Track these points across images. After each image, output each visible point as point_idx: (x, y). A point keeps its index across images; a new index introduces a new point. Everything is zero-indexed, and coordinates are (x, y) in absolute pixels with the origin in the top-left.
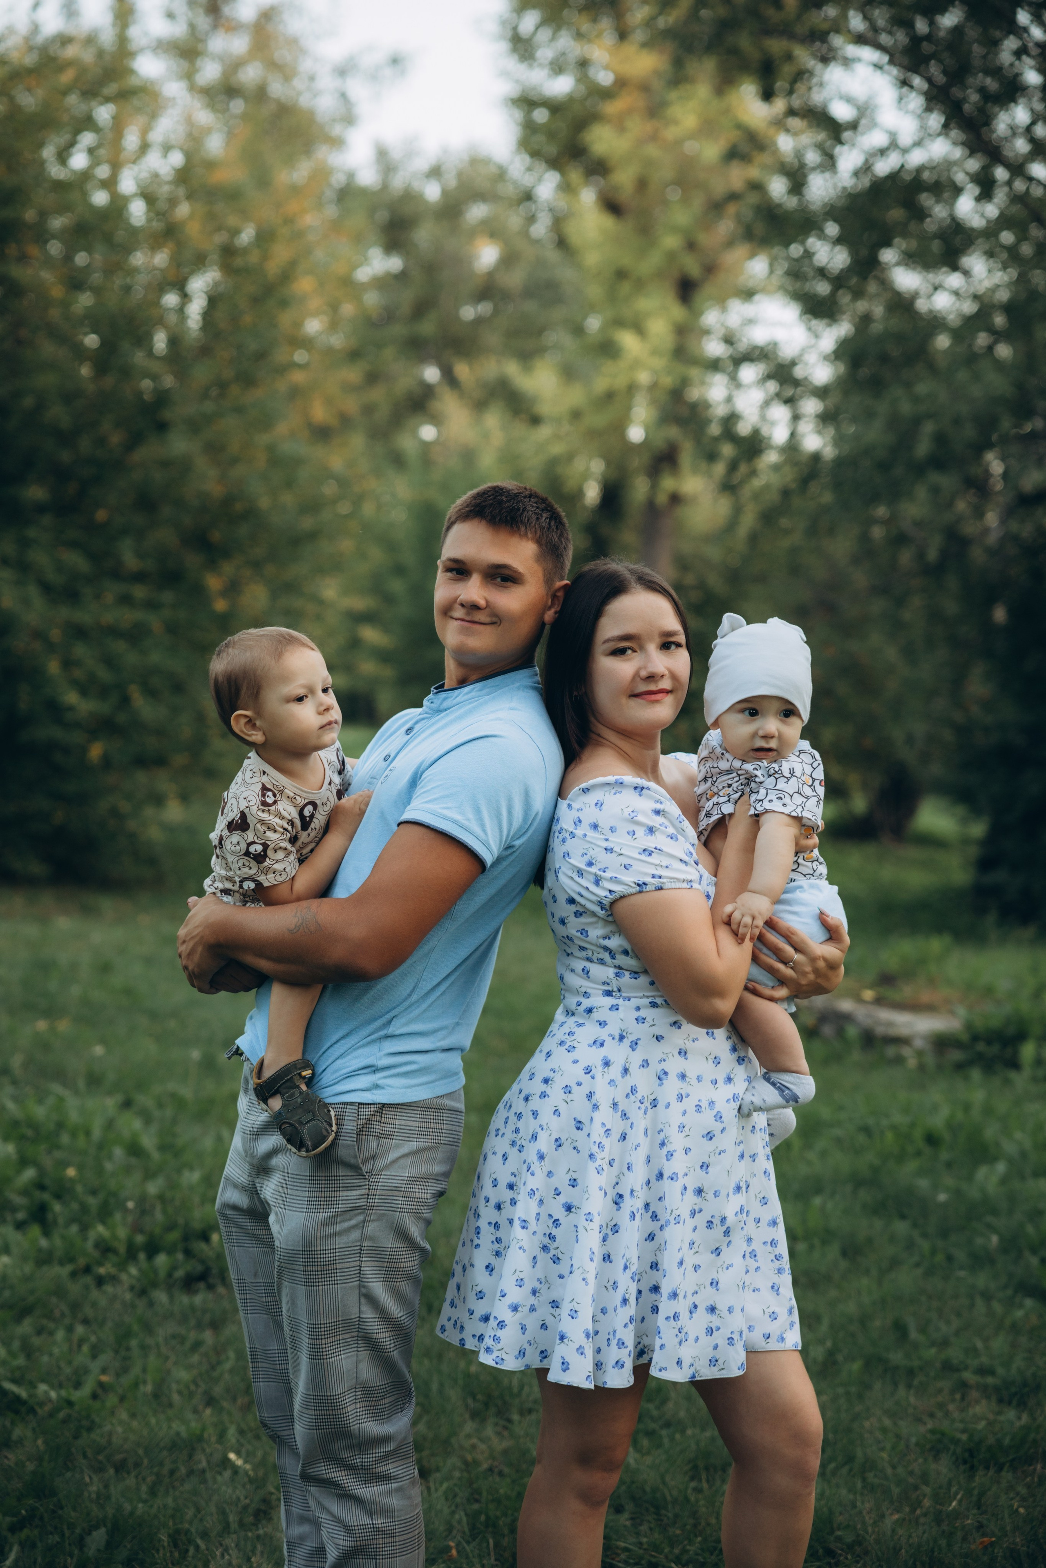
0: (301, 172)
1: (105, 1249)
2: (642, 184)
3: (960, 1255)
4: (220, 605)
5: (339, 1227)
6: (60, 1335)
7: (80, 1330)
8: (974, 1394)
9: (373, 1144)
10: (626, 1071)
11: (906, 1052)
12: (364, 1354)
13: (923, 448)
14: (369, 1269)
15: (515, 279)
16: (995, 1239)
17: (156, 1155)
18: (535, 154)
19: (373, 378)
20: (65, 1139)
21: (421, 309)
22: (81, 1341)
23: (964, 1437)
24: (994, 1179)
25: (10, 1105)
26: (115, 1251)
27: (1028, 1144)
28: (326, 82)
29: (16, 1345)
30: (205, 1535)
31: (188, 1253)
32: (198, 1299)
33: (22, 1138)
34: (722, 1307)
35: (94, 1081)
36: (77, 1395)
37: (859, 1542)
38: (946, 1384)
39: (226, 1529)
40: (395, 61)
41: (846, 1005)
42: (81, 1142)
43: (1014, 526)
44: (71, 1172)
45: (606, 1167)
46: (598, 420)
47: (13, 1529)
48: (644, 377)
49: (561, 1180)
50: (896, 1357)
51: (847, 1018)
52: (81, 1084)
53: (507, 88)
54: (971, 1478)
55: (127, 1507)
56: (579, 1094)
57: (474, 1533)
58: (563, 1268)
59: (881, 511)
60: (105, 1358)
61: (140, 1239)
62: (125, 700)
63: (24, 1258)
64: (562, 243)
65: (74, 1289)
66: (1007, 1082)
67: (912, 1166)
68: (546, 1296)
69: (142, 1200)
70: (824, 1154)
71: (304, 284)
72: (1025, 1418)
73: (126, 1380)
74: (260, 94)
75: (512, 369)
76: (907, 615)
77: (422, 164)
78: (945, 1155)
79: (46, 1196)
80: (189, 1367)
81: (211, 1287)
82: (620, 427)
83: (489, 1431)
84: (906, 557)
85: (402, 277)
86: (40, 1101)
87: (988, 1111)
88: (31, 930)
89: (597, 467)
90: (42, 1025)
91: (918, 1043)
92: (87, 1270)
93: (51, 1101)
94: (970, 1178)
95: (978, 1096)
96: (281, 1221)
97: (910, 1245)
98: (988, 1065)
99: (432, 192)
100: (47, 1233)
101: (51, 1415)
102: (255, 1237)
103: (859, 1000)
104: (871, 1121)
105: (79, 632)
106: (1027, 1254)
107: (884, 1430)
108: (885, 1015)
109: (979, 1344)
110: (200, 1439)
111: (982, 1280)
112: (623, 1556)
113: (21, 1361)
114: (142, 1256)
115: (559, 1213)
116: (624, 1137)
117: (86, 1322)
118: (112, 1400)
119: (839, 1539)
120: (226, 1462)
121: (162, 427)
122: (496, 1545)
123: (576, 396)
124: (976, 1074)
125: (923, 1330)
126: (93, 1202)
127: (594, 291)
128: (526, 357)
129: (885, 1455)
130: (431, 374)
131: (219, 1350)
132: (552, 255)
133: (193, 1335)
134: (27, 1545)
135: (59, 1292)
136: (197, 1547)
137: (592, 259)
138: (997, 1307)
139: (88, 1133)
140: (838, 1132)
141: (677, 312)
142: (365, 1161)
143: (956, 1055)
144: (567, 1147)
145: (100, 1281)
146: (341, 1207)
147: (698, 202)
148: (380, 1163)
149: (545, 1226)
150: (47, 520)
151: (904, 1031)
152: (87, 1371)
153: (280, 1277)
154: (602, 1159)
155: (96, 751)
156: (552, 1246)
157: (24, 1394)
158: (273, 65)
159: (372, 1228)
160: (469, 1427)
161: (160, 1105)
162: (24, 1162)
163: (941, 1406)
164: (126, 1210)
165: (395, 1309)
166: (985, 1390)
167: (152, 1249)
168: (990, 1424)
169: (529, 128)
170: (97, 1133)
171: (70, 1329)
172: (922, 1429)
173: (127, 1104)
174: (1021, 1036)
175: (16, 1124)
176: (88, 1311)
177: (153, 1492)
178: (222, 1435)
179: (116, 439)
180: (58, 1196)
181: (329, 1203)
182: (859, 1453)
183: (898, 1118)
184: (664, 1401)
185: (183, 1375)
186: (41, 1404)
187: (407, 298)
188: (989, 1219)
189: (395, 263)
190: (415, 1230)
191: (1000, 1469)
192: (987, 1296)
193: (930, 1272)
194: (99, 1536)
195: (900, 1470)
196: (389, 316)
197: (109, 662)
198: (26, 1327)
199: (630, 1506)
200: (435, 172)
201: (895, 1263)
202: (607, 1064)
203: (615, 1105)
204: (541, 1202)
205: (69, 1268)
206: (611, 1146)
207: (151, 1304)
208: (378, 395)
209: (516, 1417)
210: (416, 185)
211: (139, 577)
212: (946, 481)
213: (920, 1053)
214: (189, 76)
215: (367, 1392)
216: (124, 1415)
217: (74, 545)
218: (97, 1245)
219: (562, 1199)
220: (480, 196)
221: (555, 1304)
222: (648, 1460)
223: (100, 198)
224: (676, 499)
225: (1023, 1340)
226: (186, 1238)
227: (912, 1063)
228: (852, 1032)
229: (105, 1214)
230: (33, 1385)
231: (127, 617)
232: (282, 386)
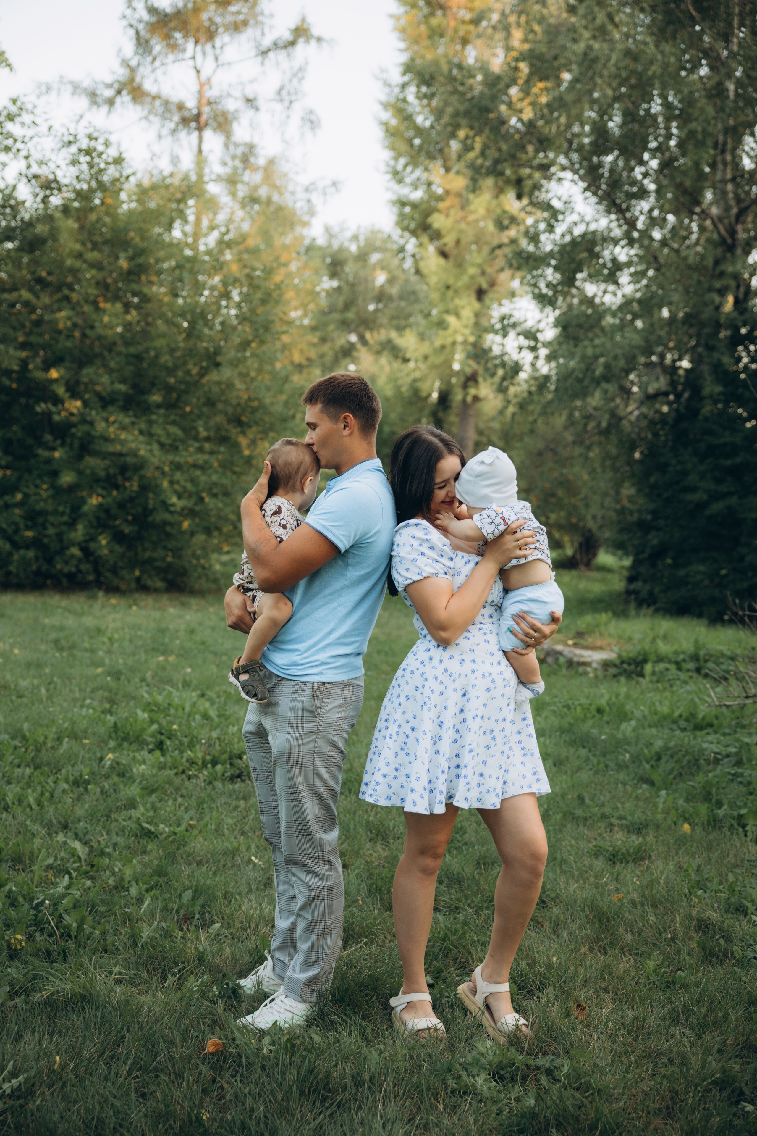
0: (288, 240)
1: (192, 763)
2: (458, 242)
3: (612, 764)
4: (247, 452)
5: (304, 741)
6: (170, 802)
7: (180, 800)
8: (616, 829)
9: (320, 701)
10: (441, 661)
11: (588, 669)
12: (316, 802)
13: (599, 371)
14: (318, 761)
15: (394, 291)
16: (627, 755)
17: (216, 719)
18: (405, 229)
19: (323, 340)
20: (172, 711)
21: (347, 306)
22: (180, 805)
23: (611, 849)
24: (630, 729)
25: (146, 695)
26: (196, 764)
27: (646, 712)
28: (301, 195)
29: (148, 806)
30: (240, 894)
31: (231, 764)
32: (237, 786)
33: (152, 711)
34: (486, 774)
35: (186, 684)
36: (177, 830)
37: (557, 897)
38: (602, 825)
39: (250, 891)
40: (334, 184)
41: (559, 647)
42: (180, 713)
43: (644, 410)
44: (175, 727)
45: (433, 708)
46: (438, 360)
47: (147, 891)
48: (460, 339)
49: (409, 716)
50: (579, 812)
51: (560, 653)
52: (180, 685)
53: (391, 196)
54: (614, 867)
55: (203, 881)
56: (417, 673)
57: (370, 893)
58: (412, 758)
59: (578, 403)
60: (192, 812)
61: (208, 758)
62: (202, 499)
63: (153, 766)
64: (418, 272)
65: (177, 781)
66: (637, 682)
67: (590, 723)
68: (403, 772)
69: (210, 739)
70: (546, 718)
71: (290, 294)
72: (641, 839)
73: (202, 823)
74: (269, 202)
75: (393, 335)
76: (591, 455)
77: (348, 234)
78: (606, 718)
79: (163, 737)
80: (233, 818)
81: (243, 781)
82: (448, 363)
83: (379, 847)
84: (591, 425)
85: (339, 289)
86: (160, 694)
87: (628, 696)
88: (157, 614)
89: (437, 384)
90: (161, 658)
91: (594, 665)
92: (183, 772)
93: (165, 693)
94: (618, 728)
95: (623, 690)
96: (275, 738)
97: (587, 760)
98: (628, 675)
99: (353, 248)
100: (163, 755)
101: (166, 838)
102: (262, 747)
103: (566, 645)
104: (570, 702)
105: (178, 467)
106: (644, 763)
107: (572, 846)
108: (578, 651)
109: (619, 806)
110: (237, 850)
111: (622, 776)
112: (442, 903)
113: (151, 813)
114: (209, 766)
115: (409, 732)
116: (442, 694)
117: (182, 796)
118: (195, 832)
119: (548, 896)
120: (250, 861)
121: (218, 365)
122: (381, 899)
123: (425, 348)
124: (623, 679)
125: (592, 799)
126: (186, 740)
127: (435, 296)
128: (400, 329)
129: (572, 857)
130: (353, 338)
131: (247, 810)
132: (414, 278)
133: (234, 803)
134: (154, 898)
135: (170, 782)
136: (236, 900)
137: (433, 280)
138: (629, 788)
139: (184, 709)
140: (552, 708)
141: (477, 305)
142: (317, 709)
143: (613, 671)
144: (412, 700)
145: (189, 778)
146: (305, 731)
147: (486, 249)
148: (323, 711)
149: (402, 738)
150: (162, 411)
151: (588, 660)
152: (183, 818)
153: (275, 765)
154: (430, 704)
155: (186, 525)
156: (406, 747)
157: (153, 829)
158: (275, 187)
159: (320, 742)
160: (369, 845)
161: (219, 697)
162: (152, 721)
163: (600, 835)
164: (202, 744)
165: (331, 782)
166: (621, 826)
167: (214, 763)
168: (623, 842)
169: (402, 216)
170: (187, 709)
171: (175, 800)
172: (591, 845)
173: (203, 695)
174: (645, 661)
175: (149, 704)
176: (184, 791)
177: (215, 873)
178: (248, 848)
179: (195, 371)
180: (169, 738)
181: (299, 729)
182: (559, 856)
183: (583, 701)
184: (465, 833)
185: (230, 821)
186: (161, 834)
187: (340, 302)
188: (626, 747)
189: (335, 284)
190: (340, 744)
191: (628, 862)
192: (624, 784)
193: (596, 773)
194: (188, 895)
195: (579, 864)
196: (332, 309)
197: (192, 480)
198: (154, 797)
199: (446, 881)
200: (355, 238)
201: (579, 769)
202: (431, 659)
203: (436, 678)
204: (400, 726)
205: (175, 771)
206: (435, 698)
207: (214, 788)
208: (326, 348)
209: (391, 841)
210: (346, 244)
211: (208, 439)
212: (611, 388)
213: (596, 669)
214: (233, 194)
215: (318, 819)
216: (201, 839)
217: (174, 423)
218: (187, 761)
219: (410, 725)
220: (376, 249)
221: (407, 776)
222: (455, 860)
223: (188, 252)
224: (476, 399)
225: (641, 803)
226: (231, 758)
227: (591, 675)
228: (562, 660)
229: (191, 746)
230: (157, 825)
231: (201, 458)
232: (278, 345)
